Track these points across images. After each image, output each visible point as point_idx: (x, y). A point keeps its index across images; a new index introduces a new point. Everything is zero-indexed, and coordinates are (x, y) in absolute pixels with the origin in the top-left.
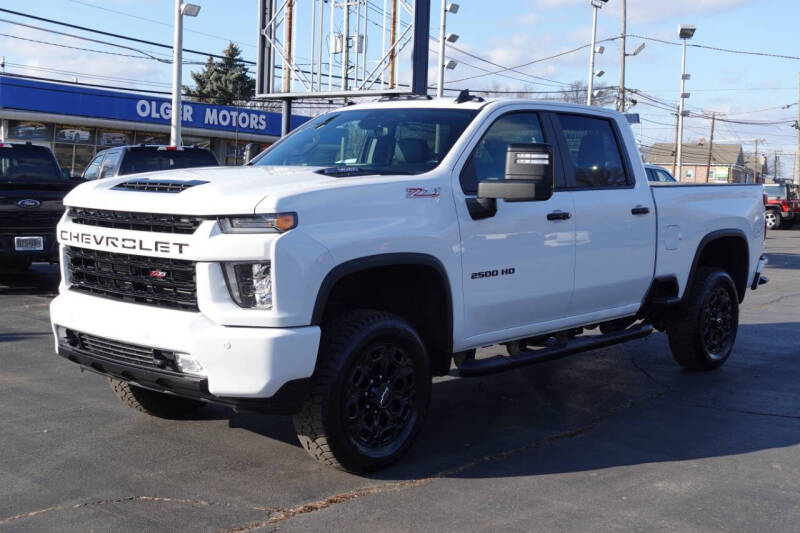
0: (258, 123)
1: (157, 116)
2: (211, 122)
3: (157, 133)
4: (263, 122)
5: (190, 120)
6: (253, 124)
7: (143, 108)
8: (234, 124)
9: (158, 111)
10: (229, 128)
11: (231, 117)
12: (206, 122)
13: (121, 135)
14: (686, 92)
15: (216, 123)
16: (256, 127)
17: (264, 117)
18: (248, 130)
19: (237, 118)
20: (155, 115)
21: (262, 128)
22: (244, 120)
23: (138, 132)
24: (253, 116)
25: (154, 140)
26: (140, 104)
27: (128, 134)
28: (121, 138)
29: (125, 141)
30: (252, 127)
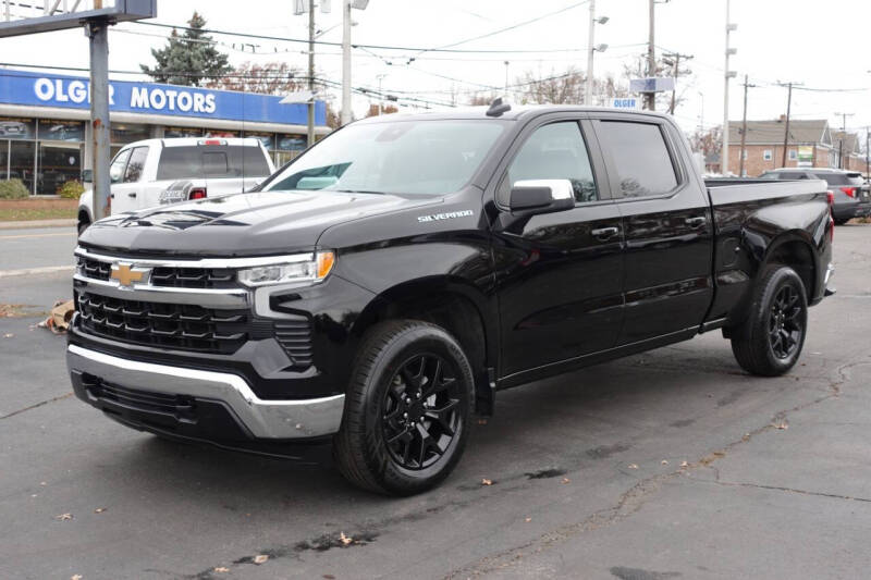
0: (205, 104)
1: (65, 98)
2: (140, 105)
4: (208, 102)
5: (112, 102)
6: (198, 106)
7: (44, 89)
8: (172, 107)
9: (65, 92)
10: (166, 110)
11: (168, 98)
12: (133, 104)
13: (18, 123)
14: (731, 47)
15: (147, 106)
16: (202, 110)
17: (212, 97)
18: (192, 113)
19: (176, 98)
20: (61, 97)
21: (211, 110)
22: (185, 101)
23: (40, 119)
24: (197, 95)
25: (64, 128)
26: (39, 84)
27: (27, 123)
28: (17, 127)
29: (23, 132)
30: (196, 109)
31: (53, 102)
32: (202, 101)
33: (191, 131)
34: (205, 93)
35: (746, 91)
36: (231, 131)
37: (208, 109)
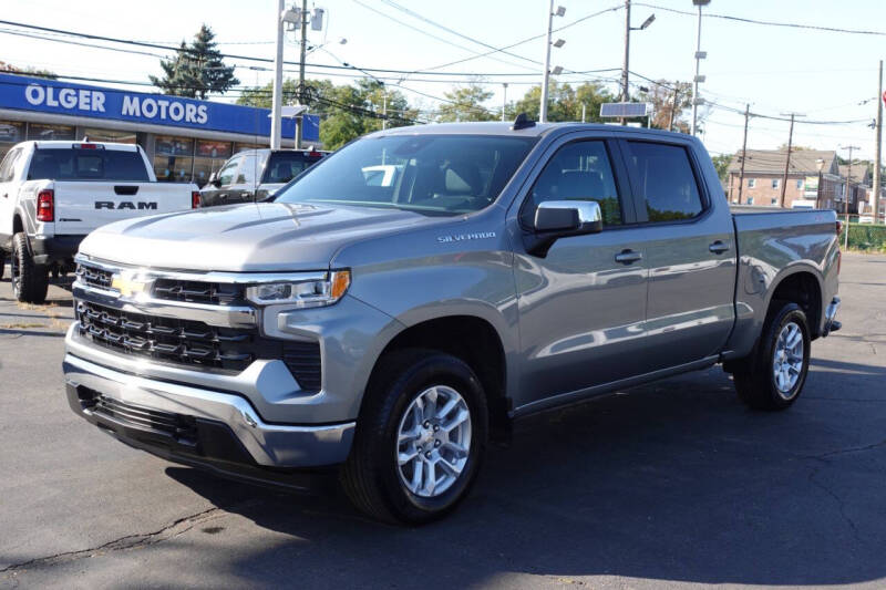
0: (197, 115)
1: (56, 104)
2: (131, 113)
3: (59, 125)
4: (201, 113)
5: (102, 109)
6: (190, 116)
7: (35, 94)
8: (163, 116)
9: (56, 98)
10: (157, 120)
11: (159, 107)
12: (124, 112)
13: (7, 126)
14: (700, 74)
15: (138, 114)
16: (194, 120)
17: (205, 108)
18: (183, 123)
19: (168, 108)
20: (51, 103)
21: (203, 121)
22: (177, 111)
23: (30, 123)
24: (189, 106)
25: (55, 133)
26: (29, 90)
27: (18, 127)
28: (7, 130)
29: (13, 135)
30: (188, 120)
31: (43, 107)
32: (194, 112)
33: (183, 141)
34: (197, 104)
36: (223, 142)
37: (199, 120)
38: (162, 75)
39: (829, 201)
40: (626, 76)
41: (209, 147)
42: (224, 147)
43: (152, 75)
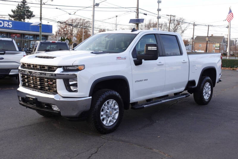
30: (5, 26)
32: (7, 24)
33: (4, 33)
34: (8, 21)
35: (194, 27)
36: (19, 34)
37: (9, 26)
38: (12, 14)
39: (222, 50)
40: (138, 10)
41: (14, 35)
42: (19, 35)
43: (9, 14)
